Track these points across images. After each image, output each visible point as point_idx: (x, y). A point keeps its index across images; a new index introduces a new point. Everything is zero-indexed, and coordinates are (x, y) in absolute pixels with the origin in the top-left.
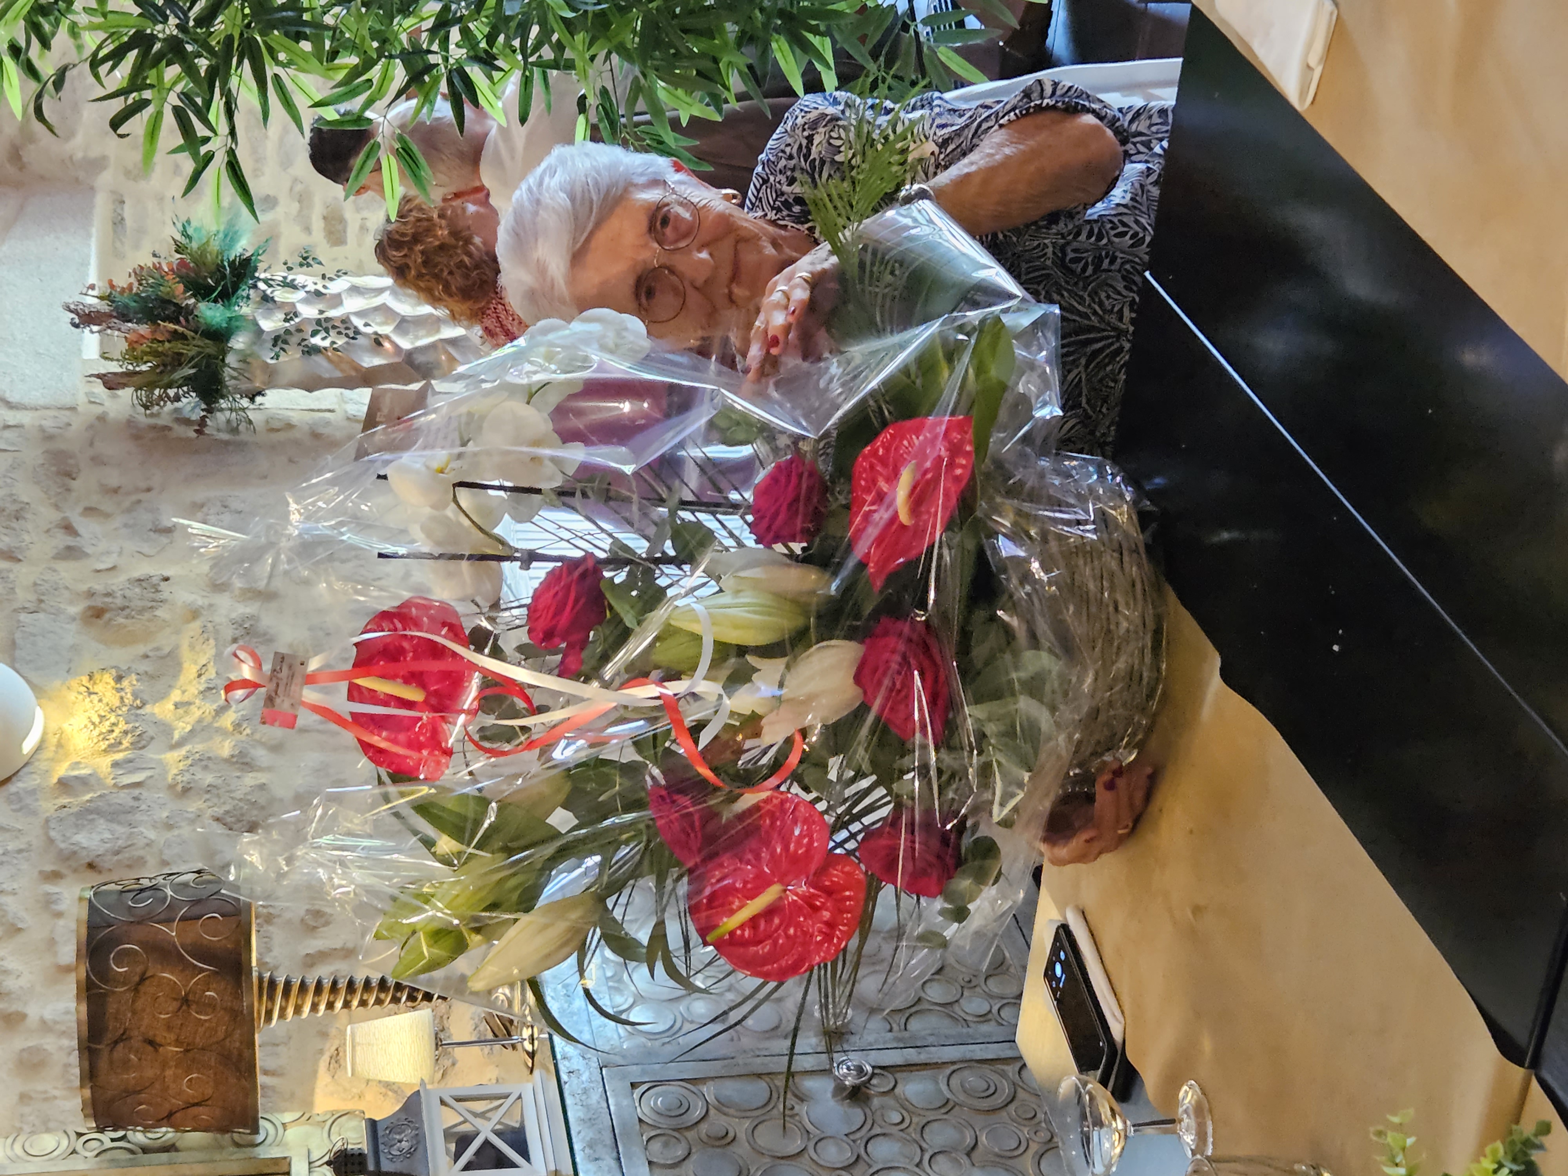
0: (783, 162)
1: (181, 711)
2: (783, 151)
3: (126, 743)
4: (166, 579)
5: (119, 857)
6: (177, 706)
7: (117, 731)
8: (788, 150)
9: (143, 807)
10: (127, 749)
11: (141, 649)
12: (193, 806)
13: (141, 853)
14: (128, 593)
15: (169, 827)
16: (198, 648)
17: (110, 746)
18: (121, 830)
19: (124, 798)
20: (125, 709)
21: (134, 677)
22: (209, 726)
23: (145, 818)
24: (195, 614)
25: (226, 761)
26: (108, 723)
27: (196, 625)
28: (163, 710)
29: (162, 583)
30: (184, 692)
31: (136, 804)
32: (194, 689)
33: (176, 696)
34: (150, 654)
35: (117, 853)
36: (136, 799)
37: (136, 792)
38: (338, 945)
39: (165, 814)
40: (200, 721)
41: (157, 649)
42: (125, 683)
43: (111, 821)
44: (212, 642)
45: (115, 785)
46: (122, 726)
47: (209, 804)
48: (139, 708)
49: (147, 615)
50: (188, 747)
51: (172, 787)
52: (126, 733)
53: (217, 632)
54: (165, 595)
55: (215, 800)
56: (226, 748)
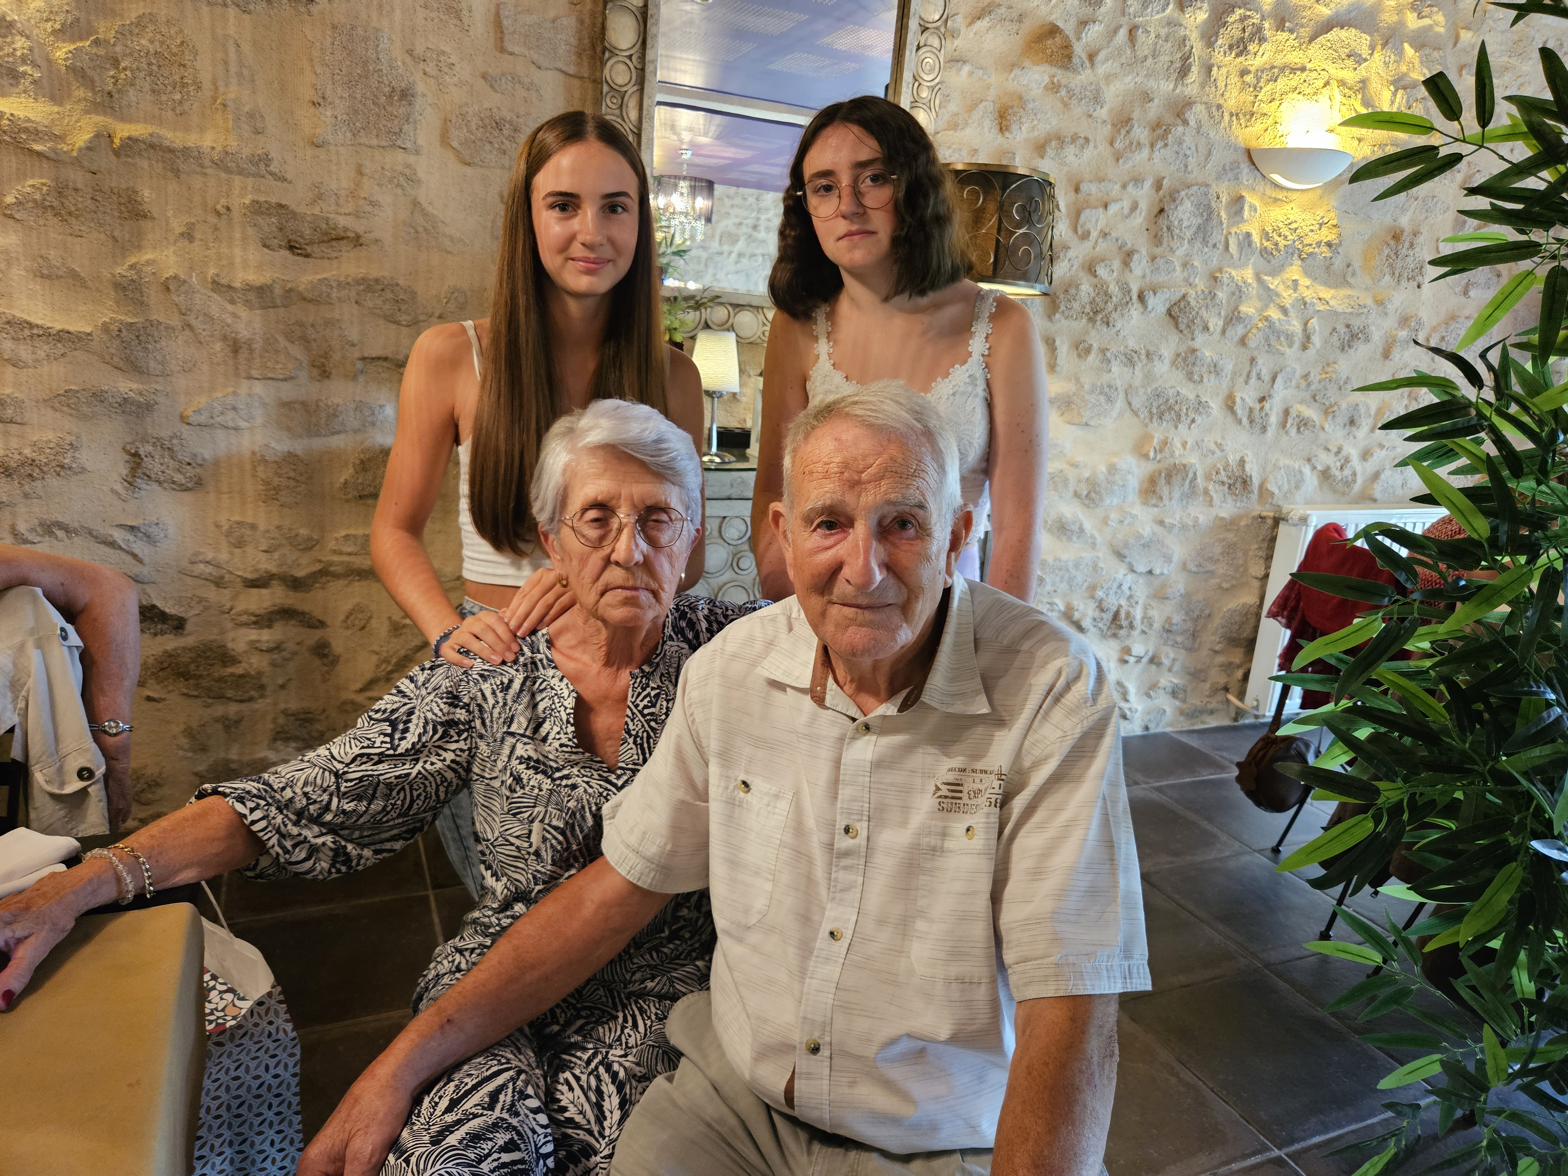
1: (1290, 283)
3: (1266, 244)
4: (1419, 287)
5: (1165, 229)
6: (1295, 282)
7: (1276, 238)
9: (1206, 250)
10: (1262, 244)
11: (1357, 264)
12: (1201, 284)
13: (1165, 245)
14: (1410, 259)
15: (1184, 265)
16: (1347, 301)
17: (1267, 233)
18: (1188, 234)
19: (1217, 237)
20: (1300, 246)
21: (1329, 255)
22: (1272, 301)
23: (1195, 250)
24: (1380, 303)
25: (1236, 308)
26: (1288, 233)
27: (1369, 302)
28: (1294, 272)
29: (1415, 284)
30: (1307, 287)
31: (1210, 244)
32: (1308, 294)
33: (1305, 281)
34: (1350, 269)
35: (1169, 228)
36: (1215, 246)
37: (1221, 247)
39: (1196, 263)
40: (1278, 295)
41: (1354, 274)
42: (1325, 249)
43: (1199, 227)
44: (1350, 310)
45: (1230, 233)
46: (1282, 243)
47: (1200, 292)
48: (1300, 256)
49: (1386, 270)
50: (1255, 285)
51: (1220, 270)
52: (1276, 244)
53: (1359, 315)
54: (1404, 283)
55: (1202, 297)
56: (1247, 309)
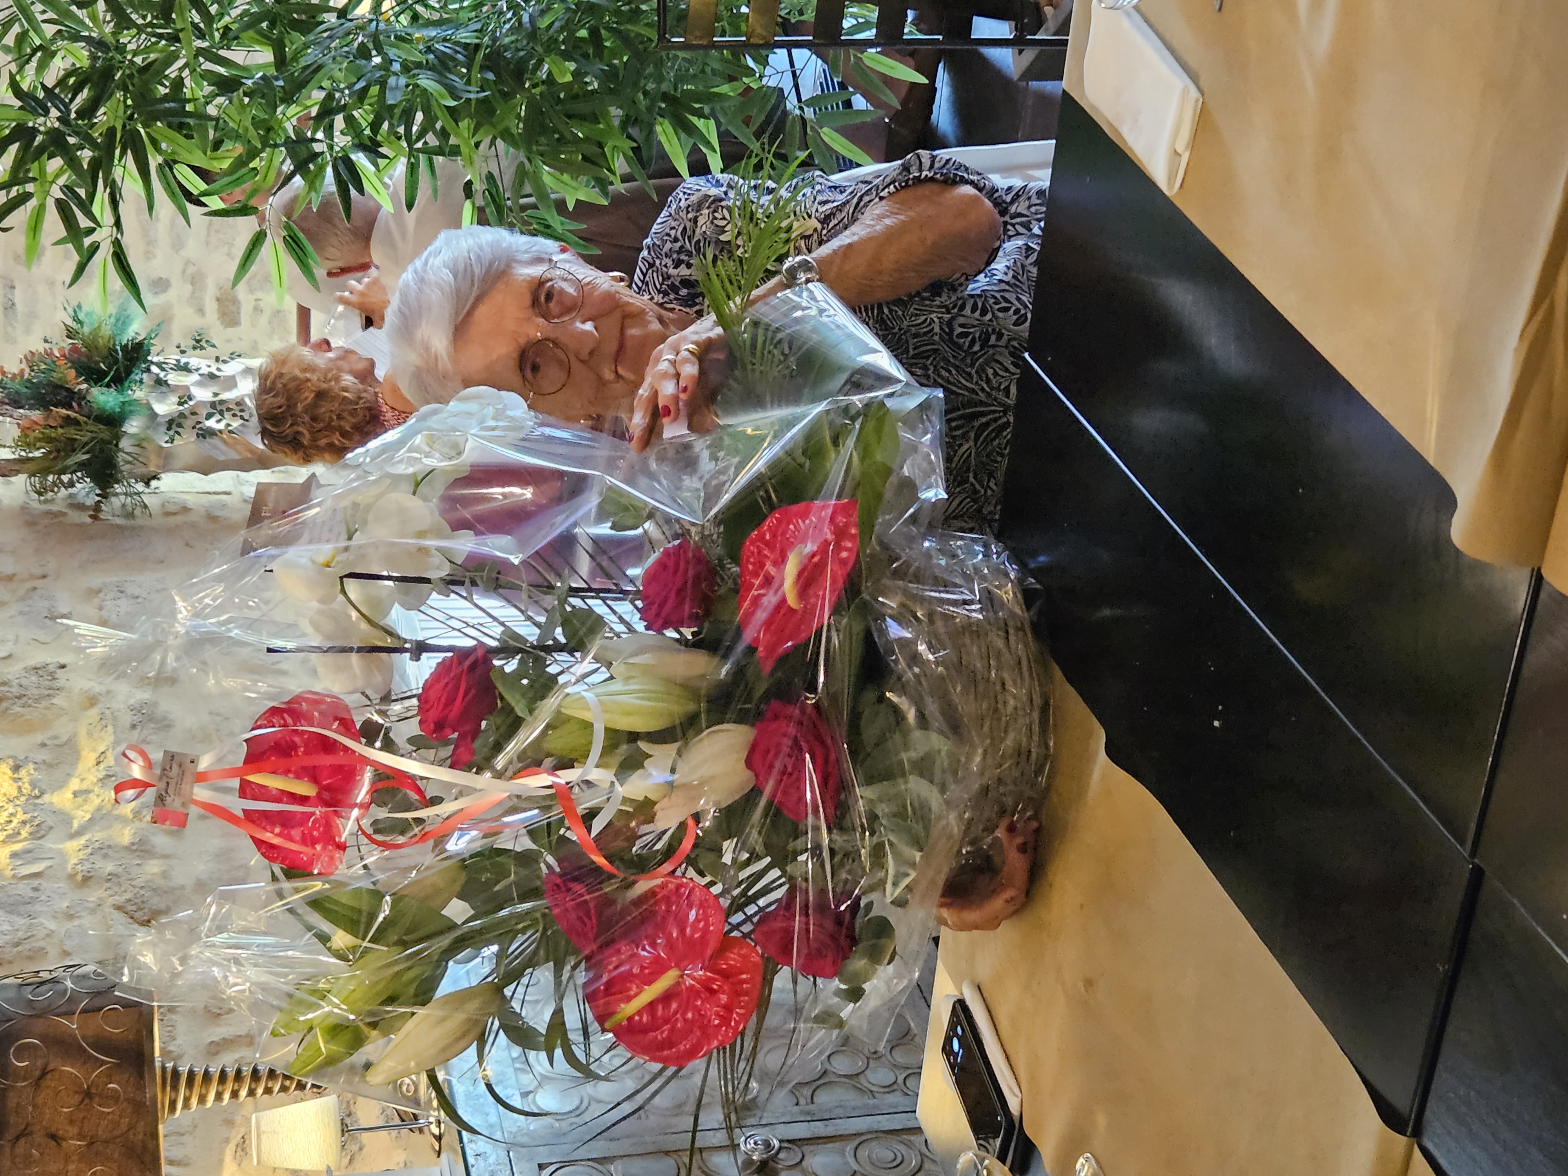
0: (668, 245)
1: (79, 800)
2: (668, 235)
3: (24, 833)
4: (63, 667)
5: (19, 948)
6: (75, 794)
7: (15, 821)
8: (673, 233)
9: (43, 897)
10: (25, 839)
11: (40, 738)
12: (94, 895)
13: (41, 944)
14: (24, 682)
15: (70, 917)
16: (96, 735)
17: (8, 836)
18: (21, 921)
19: (24, 889)
20: (23, 799)
21: (31, 766)
22: (108, 814)
23: (44, 909)
24: (92, 701)
25: (127, 848)
26: (6, 814)
27: (94, 712)
28: (62, 799)
29: (59, 671)
30: (82, 780)
31: (35, 895)
32: (92, 777)
33: (75, 784)
34: (48, 742)
35: (17, 945)
36: (36, 889)
37: (35, 883)
38: (243, 1033)
39: (66, 904)
40: (99, 809)
41: (55, 737)
42: (23, 773)
43: (11, 912)
44: (110, 729)
45: (14, 876)
46: (21, 816)
47: (109, 892)
48: (38, 797)
49: (44, 703)
50: (87, 837)
51: (72, 877)
52: (24, 823)
53: (115, 718)
54: (61, 683)
55: (116, 889)
56: (126, 836)
